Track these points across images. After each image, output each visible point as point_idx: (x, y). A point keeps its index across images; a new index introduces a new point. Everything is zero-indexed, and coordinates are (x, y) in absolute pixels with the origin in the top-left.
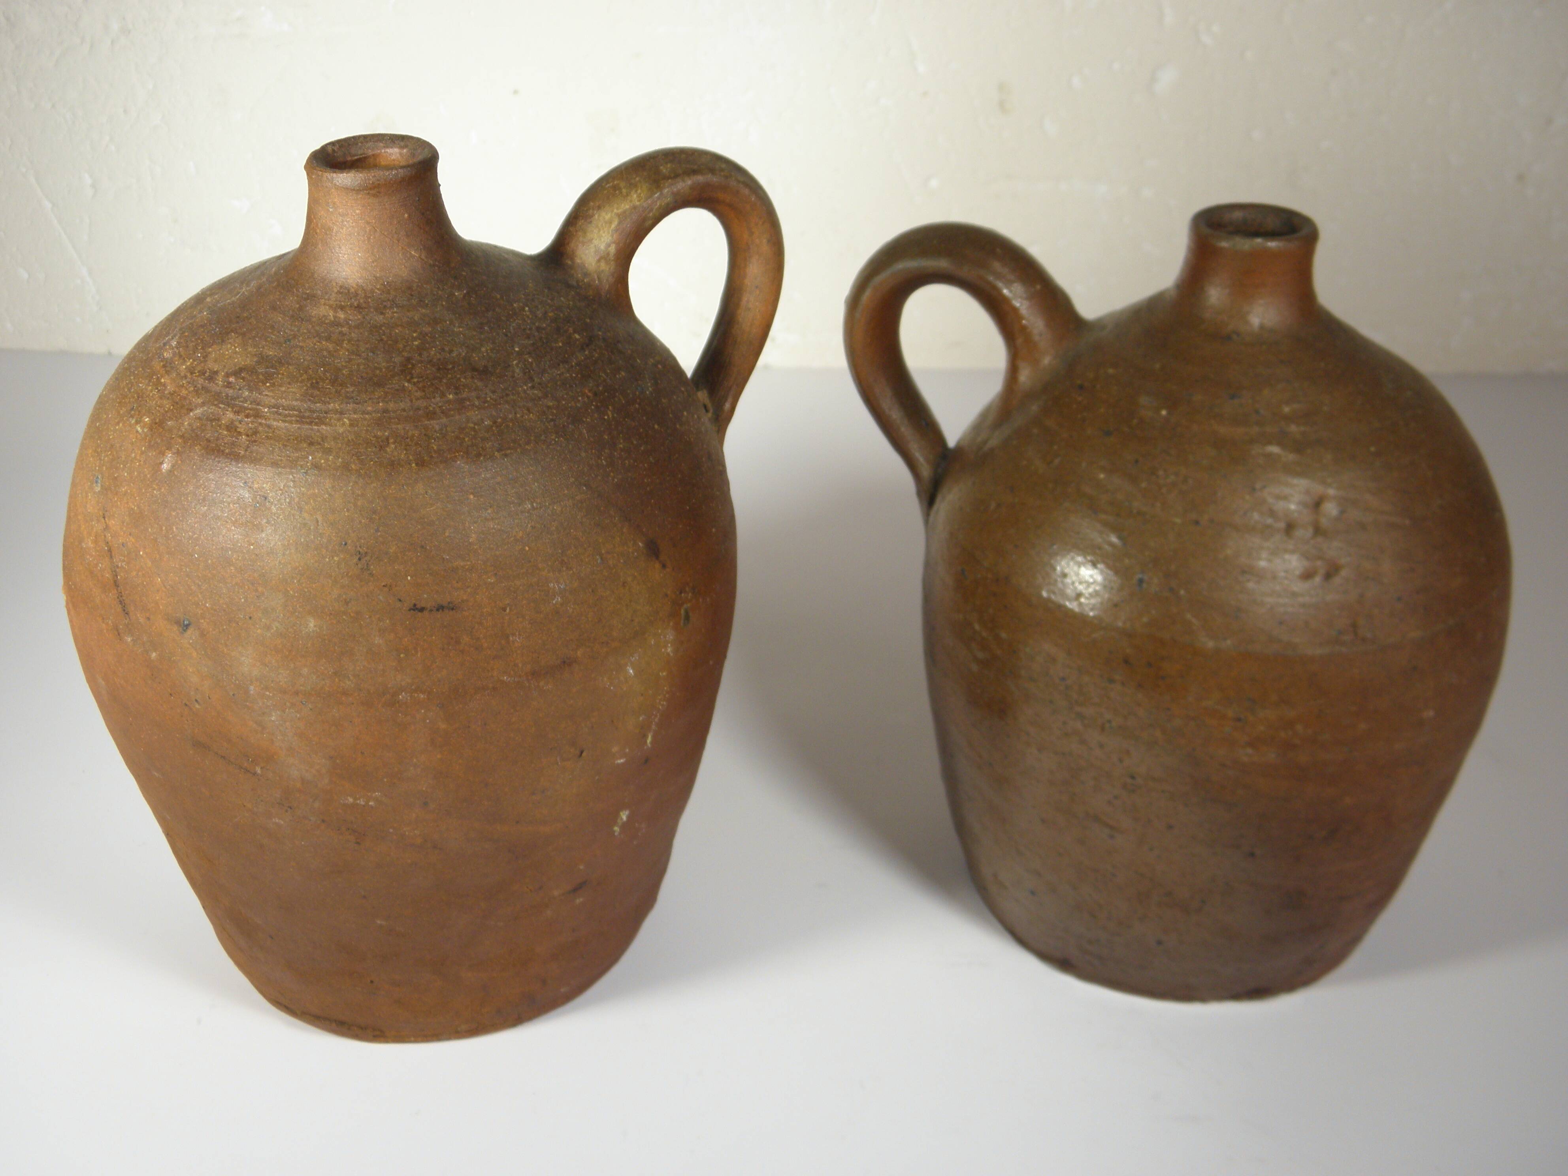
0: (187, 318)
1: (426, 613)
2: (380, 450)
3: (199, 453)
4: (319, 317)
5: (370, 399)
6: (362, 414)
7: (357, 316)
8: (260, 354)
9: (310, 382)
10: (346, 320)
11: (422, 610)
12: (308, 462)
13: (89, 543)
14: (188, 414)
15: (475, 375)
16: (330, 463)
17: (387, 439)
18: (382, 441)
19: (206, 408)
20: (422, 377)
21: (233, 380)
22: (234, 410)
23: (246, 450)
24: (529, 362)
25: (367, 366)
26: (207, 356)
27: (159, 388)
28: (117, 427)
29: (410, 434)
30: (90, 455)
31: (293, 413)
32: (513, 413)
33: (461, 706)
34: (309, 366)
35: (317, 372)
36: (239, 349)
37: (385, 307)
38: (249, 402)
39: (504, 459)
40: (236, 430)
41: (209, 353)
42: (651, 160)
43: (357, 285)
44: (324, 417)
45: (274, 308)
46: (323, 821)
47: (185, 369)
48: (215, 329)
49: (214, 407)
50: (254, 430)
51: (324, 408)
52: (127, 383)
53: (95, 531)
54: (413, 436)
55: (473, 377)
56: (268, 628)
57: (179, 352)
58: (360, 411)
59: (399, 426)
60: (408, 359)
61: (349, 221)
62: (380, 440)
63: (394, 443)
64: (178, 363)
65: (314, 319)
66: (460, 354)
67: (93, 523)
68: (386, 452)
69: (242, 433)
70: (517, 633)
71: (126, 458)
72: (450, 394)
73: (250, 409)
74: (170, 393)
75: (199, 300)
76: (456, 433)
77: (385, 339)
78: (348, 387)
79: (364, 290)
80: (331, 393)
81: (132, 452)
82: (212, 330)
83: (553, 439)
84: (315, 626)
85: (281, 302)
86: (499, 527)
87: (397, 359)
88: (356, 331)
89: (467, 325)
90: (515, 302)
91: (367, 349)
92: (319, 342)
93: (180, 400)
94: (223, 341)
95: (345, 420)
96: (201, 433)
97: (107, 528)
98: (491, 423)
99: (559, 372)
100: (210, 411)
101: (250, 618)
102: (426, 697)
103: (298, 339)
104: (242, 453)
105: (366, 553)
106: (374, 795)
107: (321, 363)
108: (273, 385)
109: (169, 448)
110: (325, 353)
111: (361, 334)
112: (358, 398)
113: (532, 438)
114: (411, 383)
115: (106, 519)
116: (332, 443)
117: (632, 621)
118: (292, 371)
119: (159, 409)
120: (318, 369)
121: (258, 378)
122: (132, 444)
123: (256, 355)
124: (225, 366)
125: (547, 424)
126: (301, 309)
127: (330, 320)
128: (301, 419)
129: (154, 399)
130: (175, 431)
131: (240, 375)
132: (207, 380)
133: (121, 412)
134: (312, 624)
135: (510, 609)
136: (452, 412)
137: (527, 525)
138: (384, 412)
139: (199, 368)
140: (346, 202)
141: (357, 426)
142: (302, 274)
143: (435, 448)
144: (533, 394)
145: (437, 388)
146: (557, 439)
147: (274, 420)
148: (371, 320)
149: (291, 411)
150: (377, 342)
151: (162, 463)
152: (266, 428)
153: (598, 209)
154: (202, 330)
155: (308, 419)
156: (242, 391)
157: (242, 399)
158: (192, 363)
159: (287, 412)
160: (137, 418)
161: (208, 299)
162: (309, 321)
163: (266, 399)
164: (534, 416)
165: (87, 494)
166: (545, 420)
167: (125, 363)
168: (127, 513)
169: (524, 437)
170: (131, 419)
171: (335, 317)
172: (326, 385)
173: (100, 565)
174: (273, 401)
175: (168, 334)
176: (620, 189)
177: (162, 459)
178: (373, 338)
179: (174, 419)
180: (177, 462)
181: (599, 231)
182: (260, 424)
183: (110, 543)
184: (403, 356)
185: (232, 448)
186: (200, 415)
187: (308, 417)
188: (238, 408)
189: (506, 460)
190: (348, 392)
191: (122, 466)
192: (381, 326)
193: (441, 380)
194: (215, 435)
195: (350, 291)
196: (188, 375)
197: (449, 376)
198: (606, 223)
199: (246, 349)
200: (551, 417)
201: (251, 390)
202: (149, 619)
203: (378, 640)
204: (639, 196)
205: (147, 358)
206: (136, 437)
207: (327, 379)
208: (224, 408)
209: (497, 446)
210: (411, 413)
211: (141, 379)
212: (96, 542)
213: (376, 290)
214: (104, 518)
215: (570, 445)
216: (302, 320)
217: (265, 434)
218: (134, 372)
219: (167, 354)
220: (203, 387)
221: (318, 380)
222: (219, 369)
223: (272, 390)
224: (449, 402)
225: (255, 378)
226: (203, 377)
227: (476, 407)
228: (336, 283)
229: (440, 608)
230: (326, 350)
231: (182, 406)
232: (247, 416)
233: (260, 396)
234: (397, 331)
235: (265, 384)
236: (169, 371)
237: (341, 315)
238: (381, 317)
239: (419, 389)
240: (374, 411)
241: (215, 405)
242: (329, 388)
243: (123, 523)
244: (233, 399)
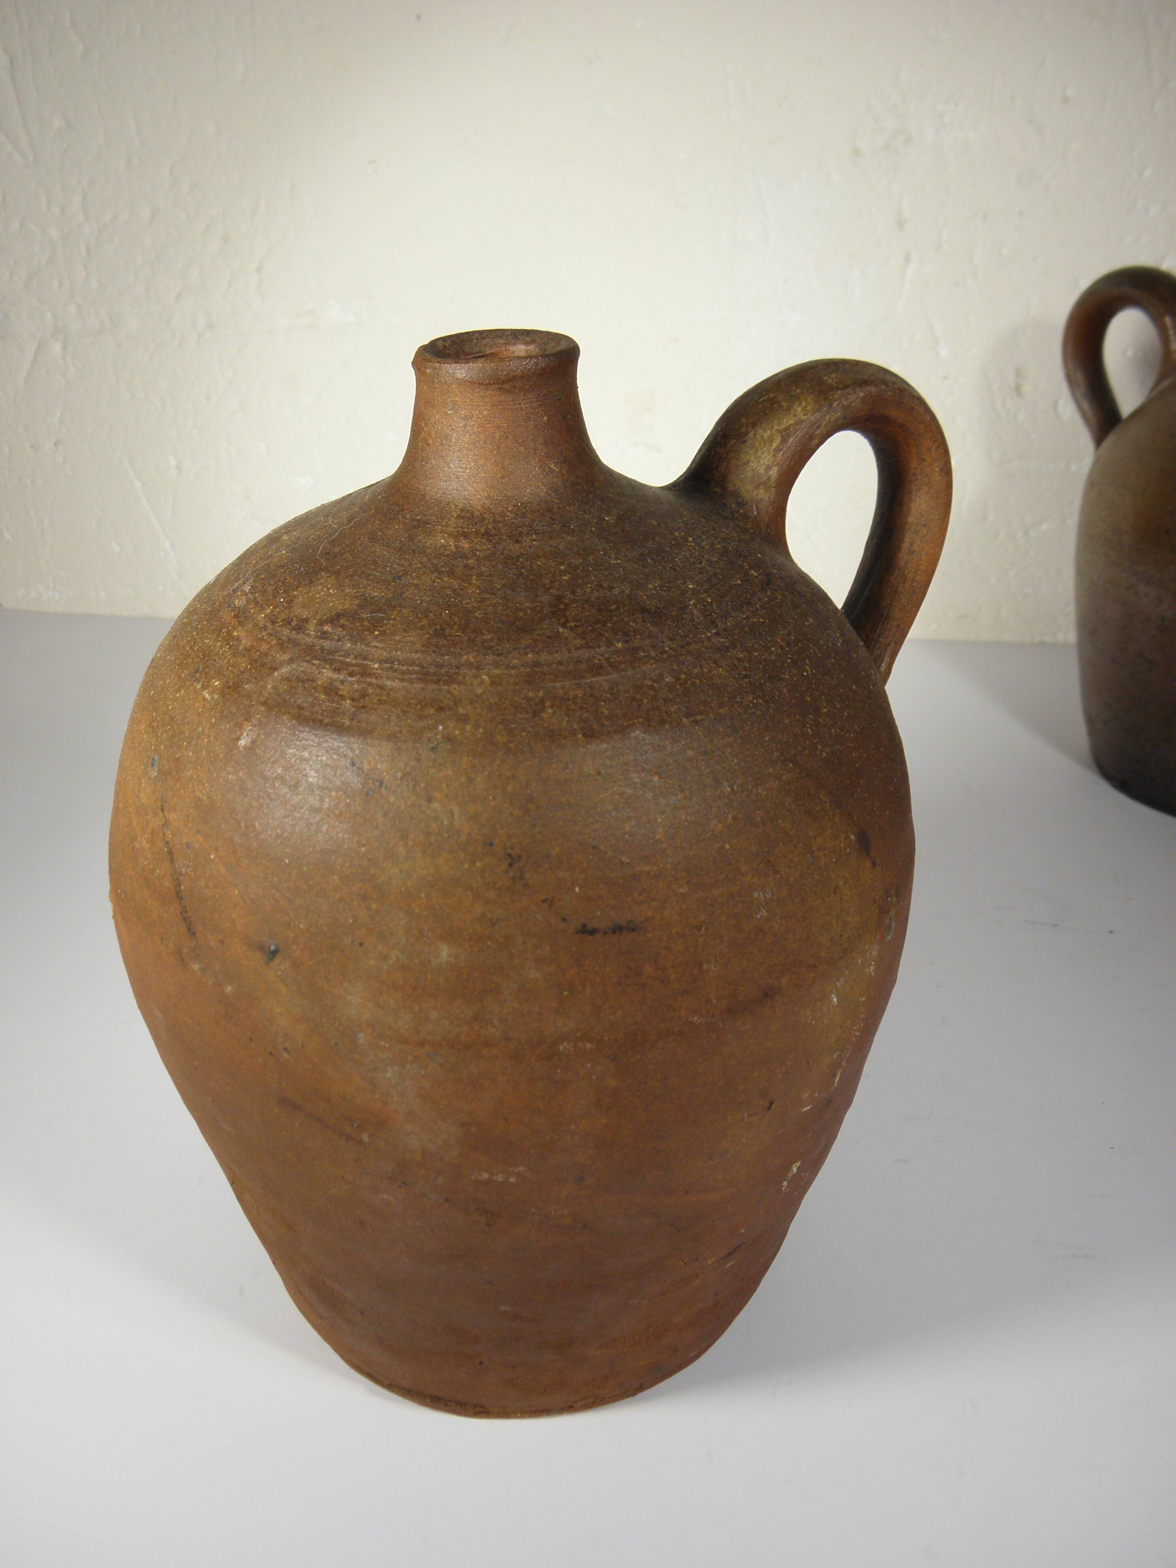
0: (261, 558)
1: (598, 936)
2: (534, 716)
3: (289, 724)
4: (435, 548)
5: (515, 649)
6: (506, 669)
7: (486, 545)
8: (362, 596)
9: (432, 629)
10: (473, 551)
11: (593, 932)
12: (437, 734)
13: (143, 843)
14: (272, 674)
15: (647, 618)
16: (467, 734)
17: (542, 701)
18: (535, 705)
19: (294, 666)
20: (579, 621)
21: (329, 629)
22: (333, 667)
23: (352, 719)
24: (708, 602)
25: (505, 607)
26: (292, 601)
27: (231, 643)
28: (178, 695)
29: (571, 694)
30: (143, 731)
31: (413, 669)
32: (698, 667)
33: (638, 1057)
34: (429, 608)
35: (441, 615)
36: (333, 591)
37: (521, 533)
38: (352, 657)
39: (694, 728)
40: (337, 693)
41: (295, 597)
42: (811, 370)
43: (483, 507)
44: (456, 673)
45: (374, 539)
46: (447, 1200)
47: (265, 618)
48: (300, 569)
49: (305, 664)
50: (362, 692)
51: (454, 662)
52: (188, 640)
53: (150, 827)
54: (576, 697)
55: (644, 621)
56: (385, 957)
57: (255, 598)
58: (502, 665)
59: (556, 684)
60: (559, 598)
61: (473, 425)
62: (532, 703)
63: (552, 707)
64: (254, 611)
65: (429, 551)
66: (623, 591)
67: (149, 817)
68: (542, 719)
69: (345, 696)
70: (713, 960)
71: (190, 733)
72: (618, 642)
73: (355, 665)
74: (245, 649)
75: (273, 539)
76: (631, 693)
77: (526, 573)
78: (483, 634)
79: (493, 513)
80: (462, 642)
81: (198, 725)
82: (295, 570)
83: (751, 702)
84: (449, 955)
85: (383, 532)
86: (693, 818)
87: (545, 599)
88: (487, 563)
89: (626, 556)
90: (676, 531)
91: (504, 585)
92: (439, 578)
93: (260, 657)
94: (311, 582)
95: (484, 677)
96: (291, 698)
97: (166, 824)
98: (674, 680)
99: (744, 616)
100: (300, 669)
101: (361, 944)
102: (594, 1047)
103: (411, 575)
104: (347, 722)
105: (520, 857)
106: (516, 1170)
107: (445, 604)
108: (383, 633)
109: (248, 719)
110: (449, 592)
111: (493, 567)
112: (499, 648)
113: (726, 699)
114: (567, 628)
115: (166, 813)
116: (469, 707)
117: (841, 936)
118: (407, 615)
119: (233, 669)
120: (442, 612)
121: (362, 625)
122: (199, 714)
123: (356, 597)
124: (317, 612)
125: (740, 682)
126: (411, 539)
127: (452, 552)
128: (424, 676)
129: (225, 658)
130: (255, 696)
131: (338, 621)
132: (294, 630)
133: (183, 676)
134: (445, 952)
135: (707, 929)
136: (623, 666)
137: (727, 816)
138: (534, 666)
139: (283, 616)
140: (471, 400)
141: (500, 684)
142: (408, 497)
143: (606, 712)
144: (719, 642)
145: (601, 634)
146: (755, 701)
147: (388, 678)
148: (504, 549)
149: (410, 666)
150: (515, 577)
151: (238, 739)
152: (378, 690)
153: (753, 427)
154: (283, 570)
155: (434, 676)
156: (343, 642)
157: (342, 653)
158: (273, 611)
159: (404, 668)
160: (204, 682)
161: (285, 537)
162: (424, 552)
163: (376, 652)
164: (725, 670)
165: (139, 780)
166: (737, 676)
167: (184, 618)
168: (193, 804)
169: (715, 697)
170: (195, 684)
171: (457, 547)
172: (455, 632)
173: (158, 871)
174: (385, 653)
175: (237, 579)
176: (778, 402)
177: (239, 734)
178: (510, 572)
179: (253, 681)
180: (259, 735)
181: (757, 452)
182: (370, 684)
183: (171, 844)
184: (551, 594)
185: (333, 717)
186: (288, 675)
187: (434, 674)
188: (338, 665)
189: (697, 728)
190: (485, 641)
191: (185, 744)
192: (518, 557)
193: (604, 624)
194: (309, 700)
195: (475, 515)
196: (269, 625)
197: (615, 619)
198: (765, 442)
199: (343, 591)
200: (744, 672)
201: (355, 641)
202: (222, 942)
203: (533, 974)
204: (804, 409)
205: (213, 609)
206: (204, 706)
207: (455, 624)
208: (320, 664)
209: (685, 710)
210: (571, 667)
211: (206, 634)
212: (152, 841)
213: (508, 513)
214: (163, 810)
215: (771, 709)
216: (414, 552)
217: (378, 698)
218: (196, 628)
219: (239, 602)
220: (289, 639)
221: (444, 626)
222: (309, 616)
223: (382, 640)
224: (618, 652)
225: (358, 625)
226: (289, 627)
227: (654, 659)
228: (456, 506)
229: (617, 929)
230: (449, 588)
231: (263, 665)
232: (351, 674)
233: (366, 649)
234: (539, 563)
235: (373, 632)
236: (242, 622)
237: (465, 544)
238: (517, 546)
239: (578, 635)
240: (522, 665)
241: (308, 661)
242: (458, 636)
243: (188, 816)
244: (331, 652)
